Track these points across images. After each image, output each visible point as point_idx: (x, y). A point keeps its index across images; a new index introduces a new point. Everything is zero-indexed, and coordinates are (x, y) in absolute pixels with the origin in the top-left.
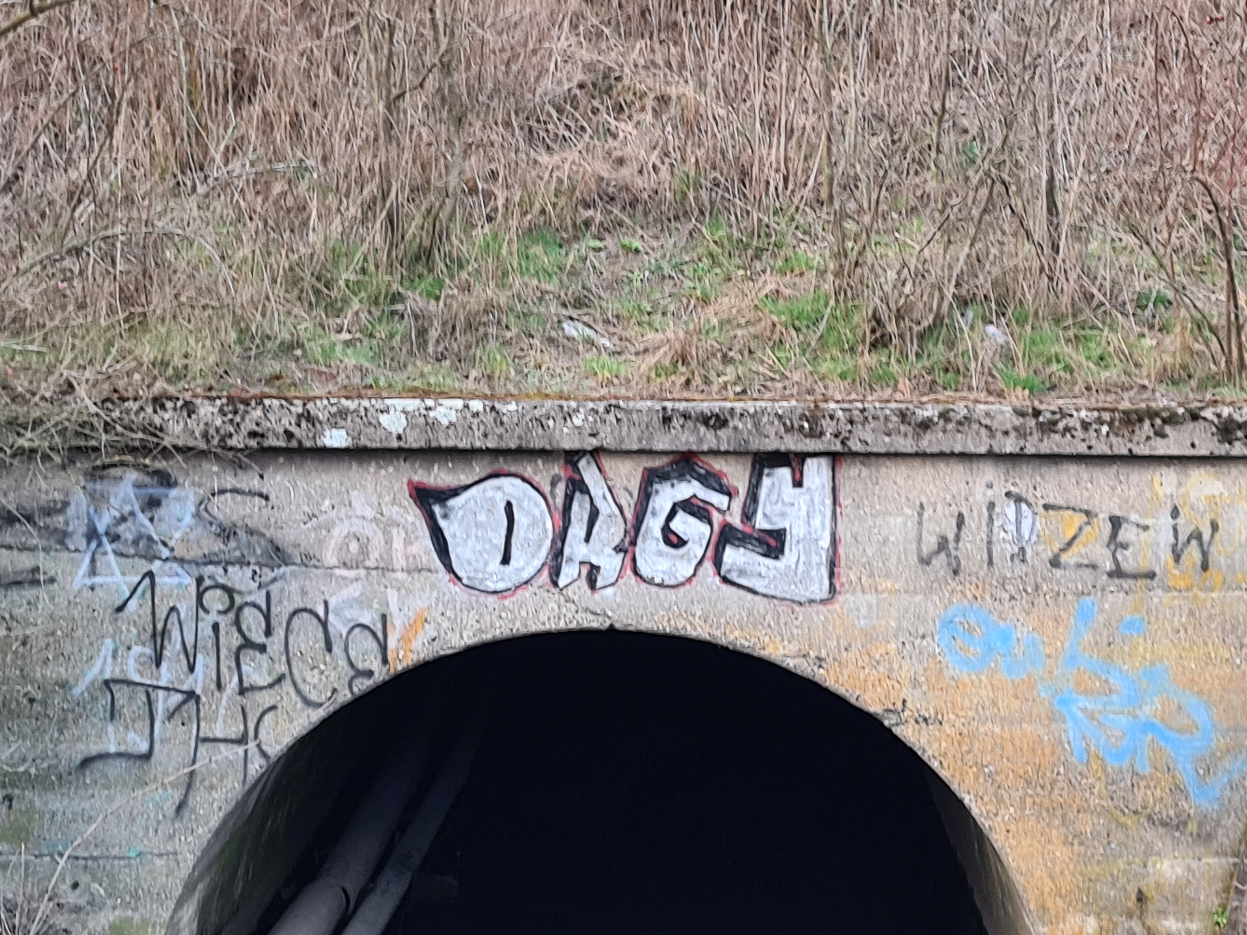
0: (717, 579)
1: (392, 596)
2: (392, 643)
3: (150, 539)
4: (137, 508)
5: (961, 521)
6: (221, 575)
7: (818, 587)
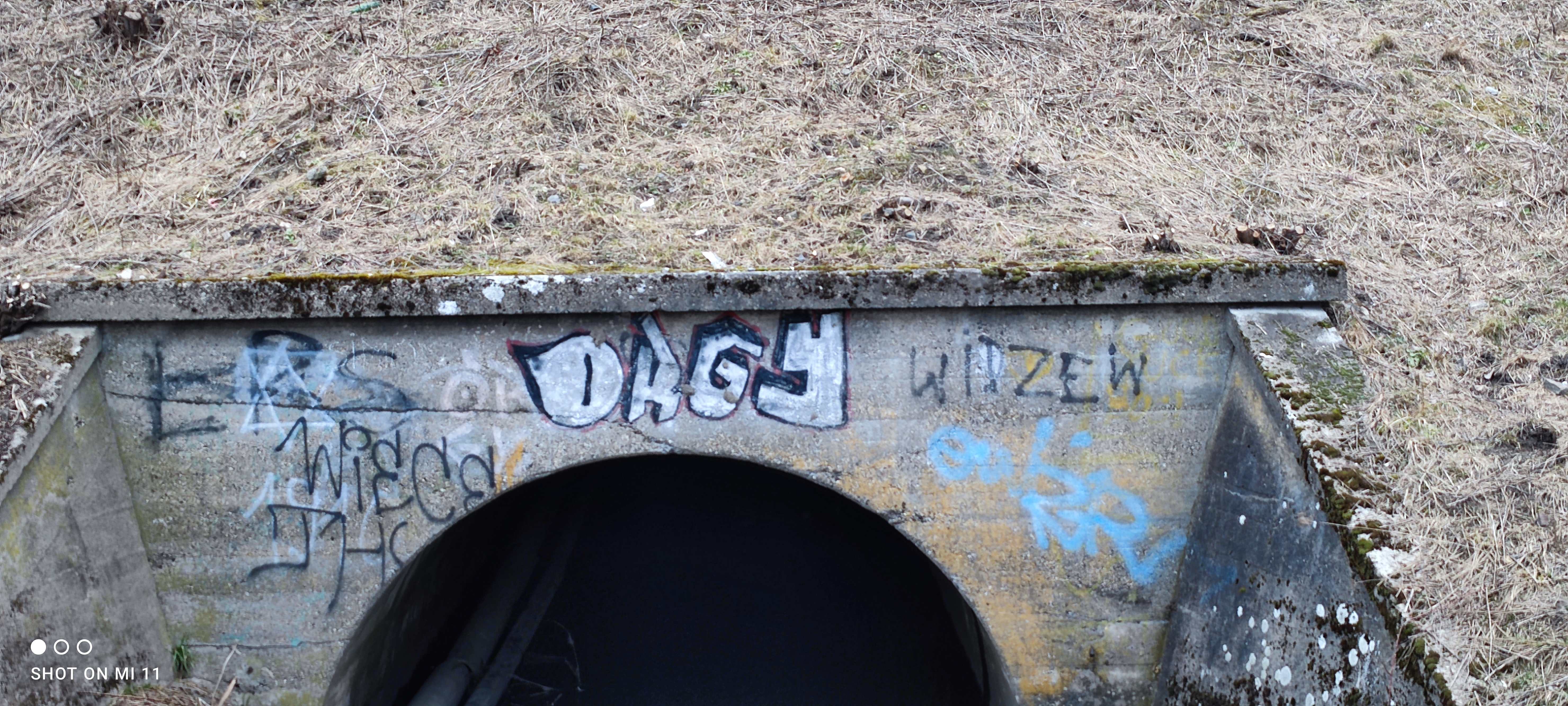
0: (754, 412)
1: (497, 434)
2: (498, 470)
3: (301, 392)
4: (290, 367)
5: (944, 361)
6: (359, 419)
7: (834, 416)
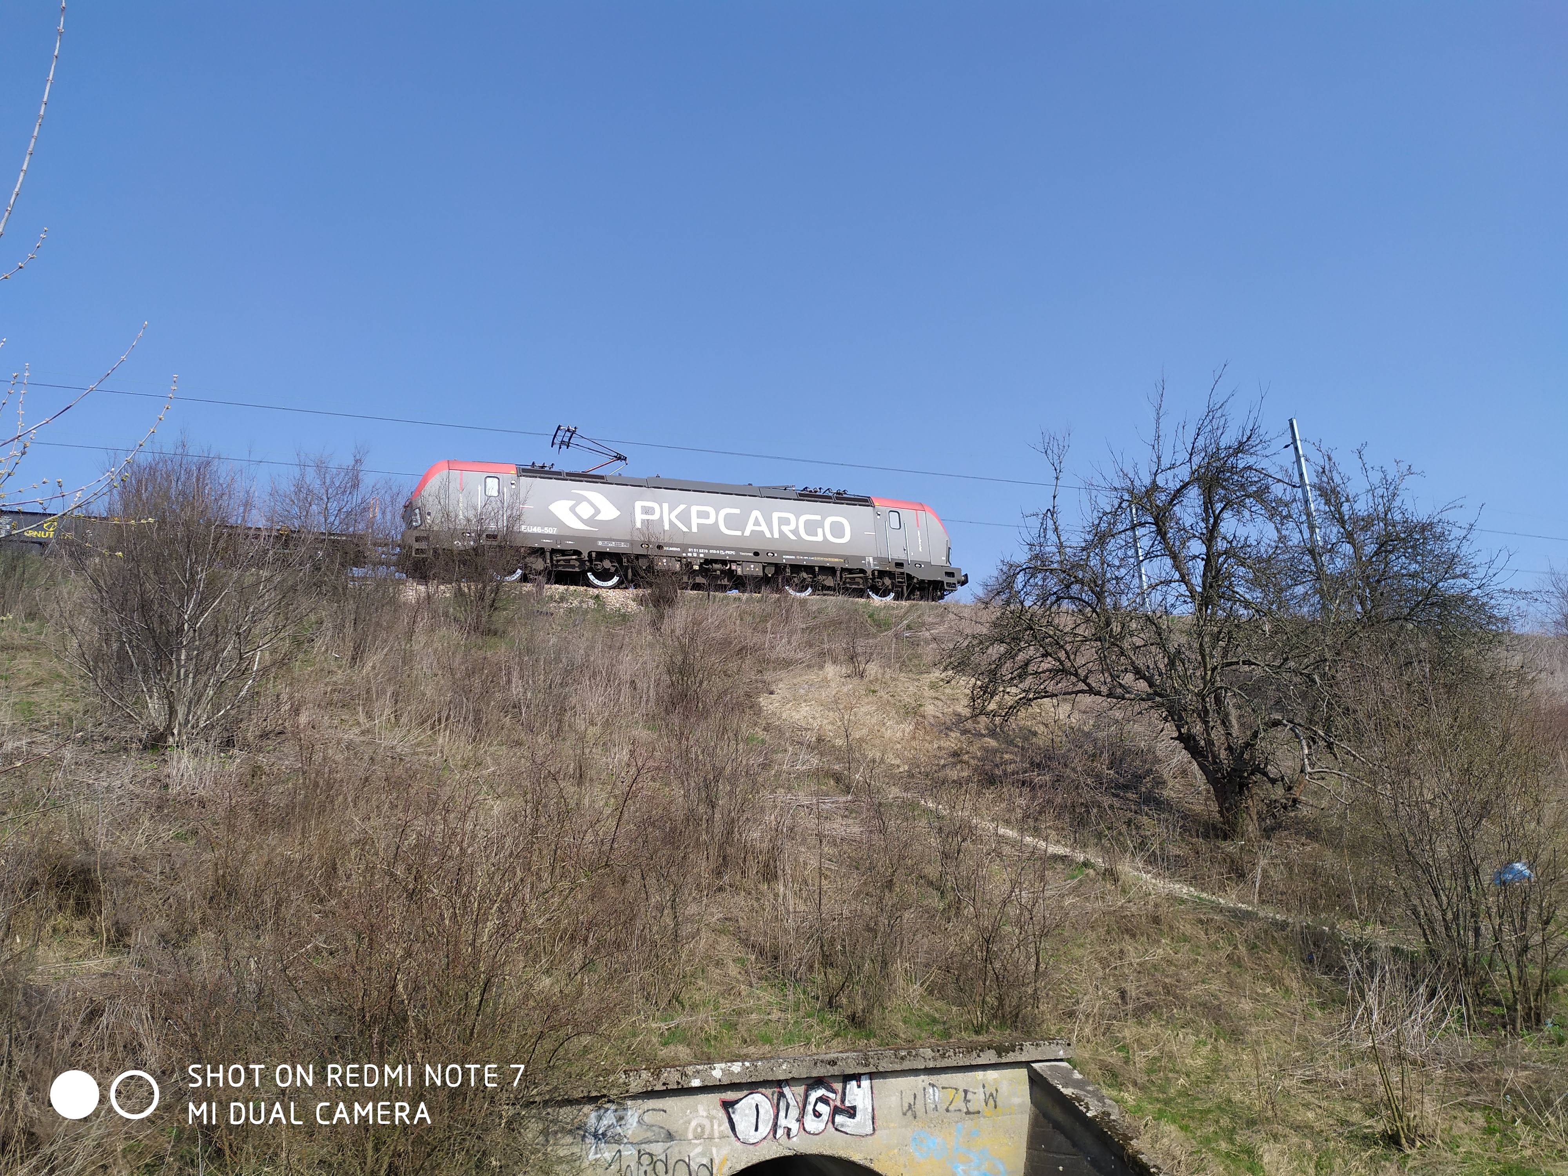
0: (833, 1129)
1: (714, 1150)
2: (714, 1171)
3: (619, 1135)
4: (614, 1121)
5: (915, 1097)
6: (647, 1148)
7: (869, 1130)
